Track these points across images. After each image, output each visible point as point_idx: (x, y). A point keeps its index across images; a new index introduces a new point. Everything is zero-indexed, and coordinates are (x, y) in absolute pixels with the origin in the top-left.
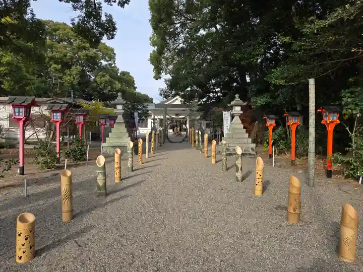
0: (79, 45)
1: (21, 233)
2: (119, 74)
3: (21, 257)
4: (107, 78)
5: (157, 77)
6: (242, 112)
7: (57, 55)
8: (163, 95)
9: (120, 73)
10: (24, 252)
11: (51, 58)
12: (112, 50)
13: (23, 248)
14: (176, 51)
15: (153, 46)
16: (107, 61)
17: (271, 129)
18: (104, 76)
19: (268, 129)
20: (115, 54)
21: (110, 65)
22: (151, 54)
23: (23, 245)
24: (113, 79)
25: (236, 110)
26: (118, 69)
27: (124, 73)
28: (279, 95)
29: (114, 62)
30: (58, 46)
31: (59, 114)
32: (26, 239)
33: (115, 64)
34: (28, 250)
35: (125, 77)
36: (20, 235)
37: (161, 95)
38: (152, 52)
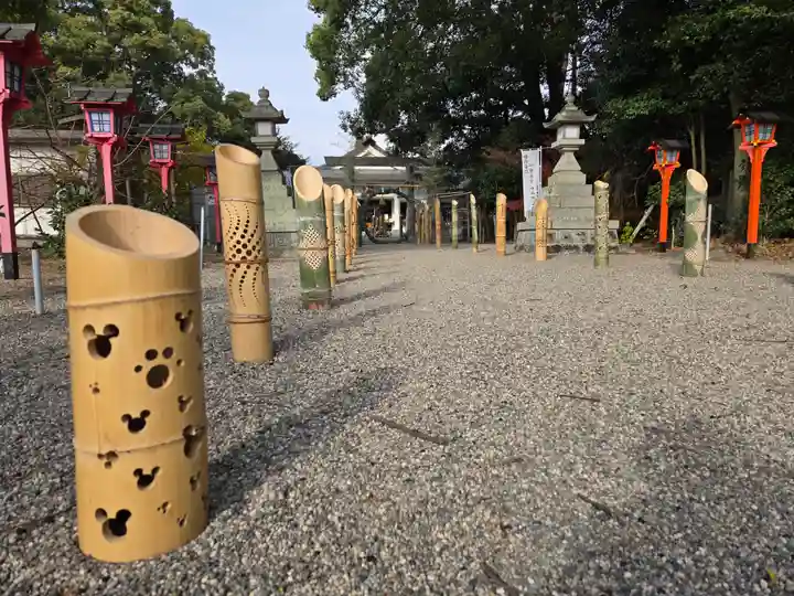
0: (124, 19)
1: (113, 330)
2: (224, 99)
3: (124, 515)
4: (198, 103)
5: (326, 94)
6: (583, 142)
7: (71, 44)
8: (350, 130)
9: (227, 96)
10: (144, 480)
11: (58, 50)
12: (206, 38)
13: (138, 451)
14: (372, 27)
15: (317, 10)
16: (195, 66)
17: (666, 177)
18: (188, 99)
19: (659, 178)
20: (212, 48)
21: (202, 74)
22: (309, 35)
23: (136, 425)
24: (213, 108)
25: (567, 136)
26: (222, 87)
27: (236, 96)
28: (698, 80)
29: (211, 67)
30: (70, 21)
31: (108, 117)
32: (156, 378)
33: (214, 72)
34: (171, 466)
35: (239, 104)
36: (101, 347)
37: (344, 127)
38: (310, 31)
